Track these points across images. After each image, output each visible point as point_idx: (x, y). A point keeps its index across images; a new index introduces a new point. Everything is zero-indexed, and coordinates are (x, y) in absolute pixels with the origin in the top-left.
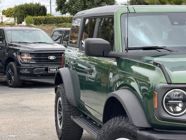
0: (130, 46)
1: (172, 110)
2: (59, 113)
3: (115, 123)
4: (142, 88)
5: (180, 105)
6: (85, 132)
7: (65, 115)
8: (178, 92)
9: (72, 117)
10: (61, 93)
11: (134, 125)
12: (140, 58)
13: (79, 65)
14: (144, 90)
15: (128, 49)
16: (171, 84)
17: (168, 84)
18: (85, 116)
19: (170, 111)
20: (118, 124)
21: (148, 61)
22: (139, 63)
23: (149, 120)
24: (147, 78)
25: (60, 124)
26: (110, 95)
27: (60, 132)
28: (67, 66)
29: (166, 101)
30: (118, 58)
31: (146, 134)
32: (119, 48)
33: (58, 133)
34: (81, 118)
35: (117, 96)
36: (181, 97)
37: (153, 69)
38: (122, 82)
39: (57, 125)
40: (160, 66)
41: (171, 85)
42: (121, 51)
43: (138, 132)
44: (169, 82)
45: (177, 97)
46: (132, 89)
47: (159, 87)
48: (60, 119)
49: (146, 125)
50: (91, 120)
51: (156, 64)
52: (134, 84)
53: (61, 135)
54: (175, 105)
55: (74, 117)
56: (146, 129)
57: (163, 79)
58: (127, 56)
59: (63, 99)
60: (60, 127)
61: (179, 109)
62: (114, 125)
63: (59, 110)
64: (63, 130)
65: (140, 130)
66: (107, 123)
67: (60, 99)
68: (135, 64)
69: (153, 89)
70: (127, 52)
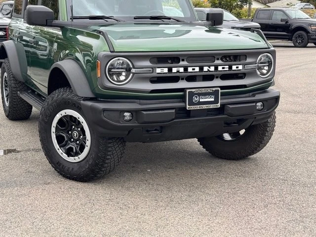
0: (75, 15)
1: (116, 79)
2: (6, 90)
3: (60, 94)
4: (87, 58)
5: (124, 74)
7: (11, 91)
8: (122, 60)
9: (18, 92)
10: (6, 68)
11: (78, 96)
12: (86, 27)
13: (24, 38)
14: (88, 61)
15: (73, 18)
16: (114, 52)
17: (111, 52)
18: (33, 92)
19: (114, 80)
20: (63, 95)
21: (95, 31)
22: (87, 33)
23: (93, 91)
24: (91, 47)
25: (7, 101)
26: (54, 66)
27: (7, 109)
28: (11, 39)
29: (109, 70)
30: (62, 28)
31: (89, 103)
32: (64, 17)
33: (5, 111)
34: (28, 93)
35: (61, 66)
36: (125, 66)
37: (97, 37)
38: (67, 52)
39: (3, 102)
40: (103, 34)
41: (114, 53)
42: (66, 20)
43: (82, 102)
44: (112, 50)
45: (120, 66)
46: (77, 60)
47: (102, 55)
48: (7, 96)
49: (90, 95)
50: (39, 96)
51: (100, 32)
52: (79, 56)
53: (8, 112)
54: (119, 74)
55: (21, 93)
56: (91, 99)
57: (107, 48)
58: (72, 25)
59: (8, 74)
60: (7, 104)
61: (122, 78)
62: (58, 96)
63: (6, 86)
64: (10, 107)
65: (83, 100)
66: (52, 95)
67: (6, 74)
68: (81, 33)
69: (96, 58)
70: (72, 21)
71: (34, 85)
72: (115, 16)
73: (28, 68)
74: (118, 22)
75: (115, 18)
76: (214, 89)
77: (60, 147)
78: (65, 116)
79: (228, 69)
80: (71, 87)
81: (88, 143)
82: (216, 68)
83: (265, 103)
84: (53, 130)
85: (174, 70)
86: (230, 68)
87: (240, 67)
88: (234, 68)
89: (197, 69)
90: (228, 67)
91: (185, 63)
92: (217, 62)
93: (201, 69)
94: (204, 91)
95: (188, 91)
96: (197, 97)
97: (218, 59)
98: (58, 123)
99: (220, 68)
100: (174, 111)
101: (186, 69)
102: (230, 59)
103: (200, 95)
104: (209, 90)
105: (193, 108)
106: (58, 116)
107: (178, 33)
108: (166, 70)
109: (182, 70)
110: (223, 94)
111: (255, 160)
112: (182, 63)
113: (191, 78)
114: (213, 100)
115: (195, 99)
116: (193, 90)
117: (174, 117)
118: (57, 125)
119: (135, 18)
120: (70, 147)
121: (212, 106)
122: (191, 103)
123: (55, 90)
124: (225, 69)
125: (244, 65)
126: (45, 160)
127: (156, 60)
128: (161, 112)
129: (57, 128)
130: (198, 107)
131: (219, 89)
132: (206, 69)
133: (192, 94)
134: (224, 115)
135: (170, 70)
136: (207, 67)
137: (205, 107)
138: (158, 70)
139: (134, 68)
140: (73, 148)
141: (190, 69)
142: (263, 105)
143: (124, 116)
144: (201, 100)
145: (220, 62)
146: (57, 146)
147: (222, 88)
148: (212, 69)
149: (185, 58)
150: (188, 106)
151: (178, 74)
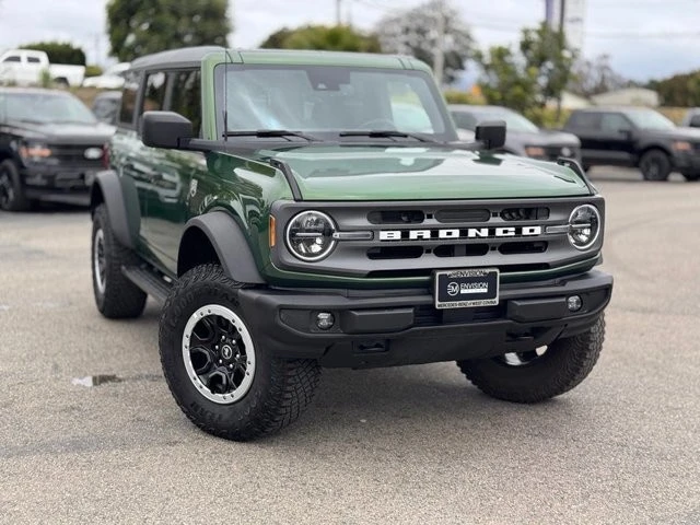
0: (231, 129)
1: (304, 251)
2: (100, 262)
3: (200, 276)
4: (250, 208)
5: (319, 241)
6: (150, 299)
7: (110, 266)
8: (316, 215)
9: (123, 268)
10: (102, 224)
11: (233, 280)
12: (250, 152)
13: (137, 166)
14: (252, 213)
15: (227, 135)
16: (301, 200)
17: (295, 200)
18: (150, 268)
19: (300, 253)
20: (204, 278)
21: (264, 159)
22: (250, 163)
23: (261, 269)
24: (258, 191)
25: (102, 283)
26: (190, 223)
27: (102, 298)
28: (114, 168)
29: (292, 234)
30: (208, 152)
31: (254, 295)
32: (211, 133)
33: (98, 301)
34: (141, 270)
35: (203, 224)
36: (321, 226)
37: (271, 173)
38: (215, 198)
39: (95, 284)
40: (283, 168)
41: (301, 204)
42: (215, 139)
43: (240, 291)
44: (298, 197)
45: (313, 227)
46: (231, 212)
47: (279, 206)
48: (102, 274)
49: (255, 278)
50: (158, 274)
51: (276, 164)
52: (236, 205)
53: (102, 304)
54: (311, 241)
55: (127, 268)
56: (256, 287)
57: (288, 193)
58: (224, 149)
59: (105, 232)
60: (102, 288)
61: (316, 248)
62: (196, 279)
63: (100, 256)
64: (106, 294)
65: (243, 289)
66: (184, 277)
67: (100, 233)
68: (241, 164)
69: (269, 210)
70: (226, 139)
71: (151, 254)
72: (305, 130)
73: (143, 221)
74: (309, 142)
75: (304, 135)
76: (488, 271)
77: (198, 375)
78: (208, 316)
79: (513, 234)
80: (219, 263)
81: (250, 369)
82: (492, 232)
83: (584, 297)
84: (186, 342)
85: (413, 235)
86: (518, 231)
87: (538, 230)
88: (526, 231)
89: (456, 233)
90: (513, 229)
91: (433, 222)
92: (493, 220)
93: (464, 233)
94: (468, 274)
95: (438, 274)
96: (455, 286)
97: (495, 215)
98: (194, 330)
99: (499, 232)
100: (411, 311)
101: (435, 233)
102: (518, 214)
103: (461, 281)
104: (478, 273)
105: (448, 305)
106: (196, 317)
107: (421, 165)
108: (397, 235)
109: (427, 234)
110: (503, 280)
111: (566, 403)
112: (427, 222)
113: (446, 250)
114: (485, 290)
115: (452, 289)
116: (448, 273)
117: (411, 322)
118: (192, 334)
119: (341, 135)
120: (217, 375)
121: (483, 303)
122: (444, 297)
123: (192, 268)
124: (509, 234)
125: (544, 226)
126: (169, 396)
127: (378, 216)
128: (386, 312)
129: (192, 339)
130: (457, 304)
131: (497, 271)
132: (472, 233)
133: (445, 280)
134: (506, 319)
135: (405, 234)
136: (475, 230)
137: (470, 304)
138: (384, 235)
139: (339, 231)
140: (221, 377)
141: (443, 234)
142: (581, 302)
143: (319, 319)
144: (462, 292)
145: (498, 220)
146: (191, 372)
147: (503, 268)
148: (485, 232)
149: (433, 213)
150: (437, 303)
151: (420, 243)
